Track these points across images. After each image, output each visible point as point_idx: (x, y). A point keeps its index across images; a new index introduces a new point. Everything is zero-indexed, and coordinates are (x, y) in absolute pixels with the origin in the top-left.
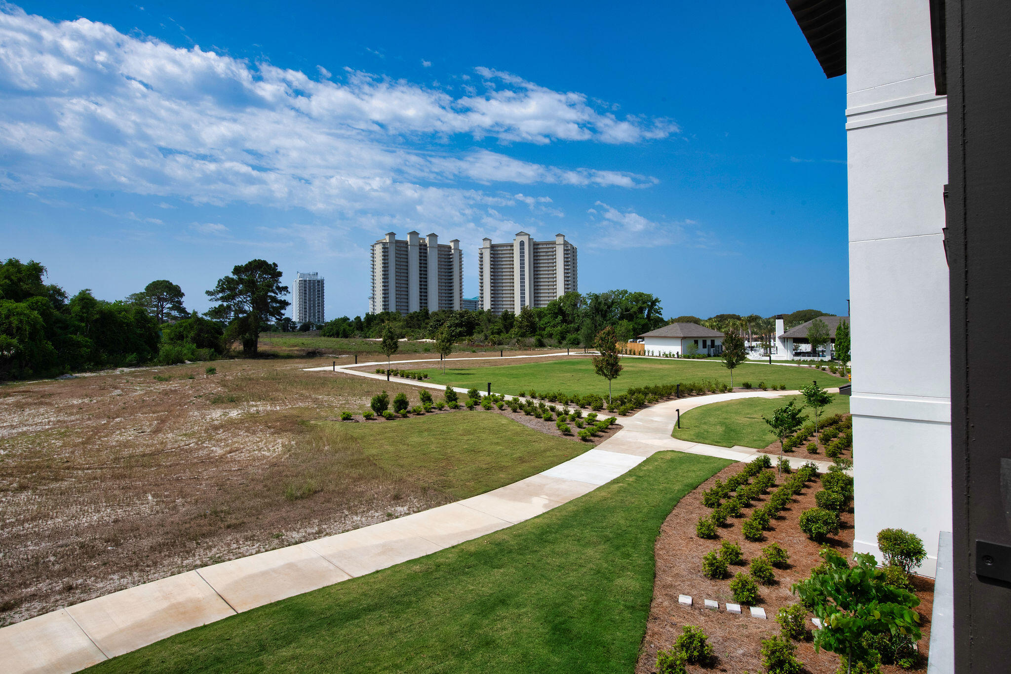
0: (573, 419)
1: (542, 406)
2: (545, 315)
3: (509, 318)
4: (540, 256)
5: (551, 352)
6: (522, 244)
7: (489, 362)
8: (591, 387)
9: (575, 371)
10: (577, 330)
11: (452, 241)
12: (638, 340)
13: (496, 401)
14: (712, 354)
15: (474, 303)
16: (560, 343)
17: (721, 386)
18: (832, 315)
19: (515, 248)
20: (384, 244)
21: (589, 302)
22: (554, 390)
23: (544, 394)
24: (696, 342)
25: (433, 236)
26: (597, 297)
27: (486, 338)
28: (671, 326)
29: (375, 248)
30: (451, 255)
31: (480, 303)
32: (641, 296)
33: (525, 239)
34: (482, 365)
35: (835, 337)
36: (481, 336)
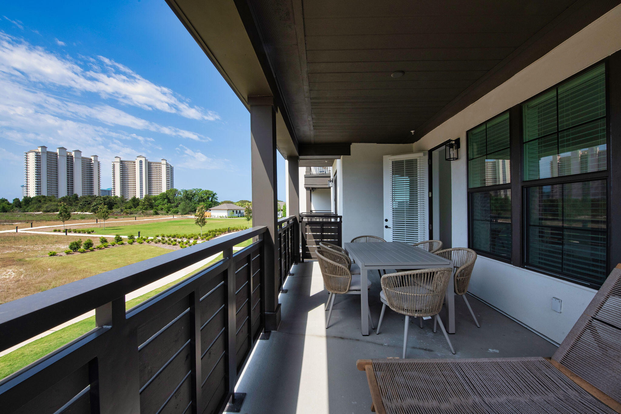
0: (187, 244)
1: (169, 240)
2: (158, 199)
3: (136, 201)
4: (152, 169)
5: (163, 217)
6: (141, 162)
7: (129, 223)
8: (190, 231)
9: (180, 225)
10: (177, 206)
11: (93, 156)
12: (208, 211)
13: (145, 240)
14: (240, 216)
15: (109, 192)
16: (167, 213)
17: (245, 228)
18: (282, 201)
19: (136, 163)
20: (37, 153)
21: (182, 193)
22: (173, 234)
23: (169, 235)
24: (233, 211)
25: (78, 152)
26: (186, 191)
27: (122, 211)
28: (222, 205)
29: (28, 155)
30: (92, 164)
31: (113, 192)
32: (208, 192)
33: (143, 160)
34: (125, 224)
35: (282, 209)
36: (119, 210)
